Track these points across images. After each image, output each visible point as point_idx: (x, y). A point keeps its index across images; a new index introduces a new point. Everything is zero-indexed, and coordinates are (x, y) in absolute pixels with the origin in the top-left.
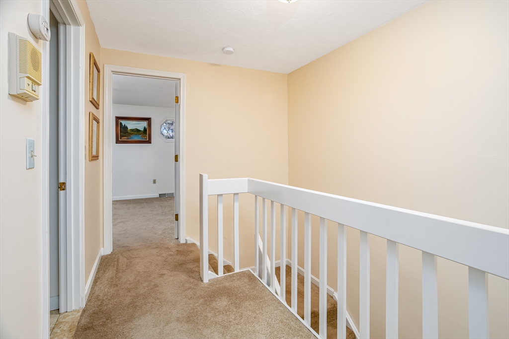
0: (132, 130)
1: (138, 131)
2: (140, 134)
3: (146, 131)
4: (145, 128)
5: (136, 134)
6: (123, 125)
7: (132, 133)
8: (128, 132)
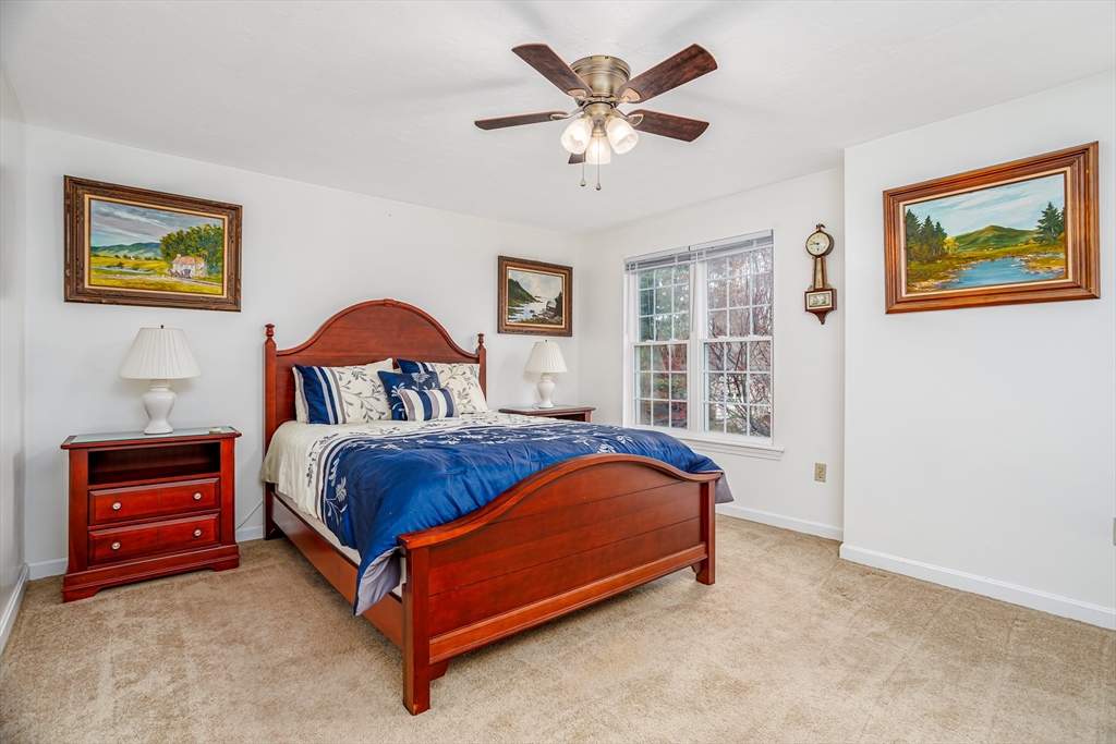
0: (968, 240)
1: (1003, 237)
2: (1019, 253)
3: (1062, 226)
4: (1050, 213)
5: (992, 258)
6: (921, 221)
7: (969, 252)
8: (944, 255)
